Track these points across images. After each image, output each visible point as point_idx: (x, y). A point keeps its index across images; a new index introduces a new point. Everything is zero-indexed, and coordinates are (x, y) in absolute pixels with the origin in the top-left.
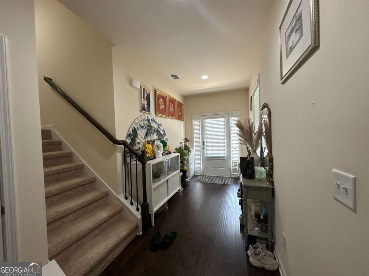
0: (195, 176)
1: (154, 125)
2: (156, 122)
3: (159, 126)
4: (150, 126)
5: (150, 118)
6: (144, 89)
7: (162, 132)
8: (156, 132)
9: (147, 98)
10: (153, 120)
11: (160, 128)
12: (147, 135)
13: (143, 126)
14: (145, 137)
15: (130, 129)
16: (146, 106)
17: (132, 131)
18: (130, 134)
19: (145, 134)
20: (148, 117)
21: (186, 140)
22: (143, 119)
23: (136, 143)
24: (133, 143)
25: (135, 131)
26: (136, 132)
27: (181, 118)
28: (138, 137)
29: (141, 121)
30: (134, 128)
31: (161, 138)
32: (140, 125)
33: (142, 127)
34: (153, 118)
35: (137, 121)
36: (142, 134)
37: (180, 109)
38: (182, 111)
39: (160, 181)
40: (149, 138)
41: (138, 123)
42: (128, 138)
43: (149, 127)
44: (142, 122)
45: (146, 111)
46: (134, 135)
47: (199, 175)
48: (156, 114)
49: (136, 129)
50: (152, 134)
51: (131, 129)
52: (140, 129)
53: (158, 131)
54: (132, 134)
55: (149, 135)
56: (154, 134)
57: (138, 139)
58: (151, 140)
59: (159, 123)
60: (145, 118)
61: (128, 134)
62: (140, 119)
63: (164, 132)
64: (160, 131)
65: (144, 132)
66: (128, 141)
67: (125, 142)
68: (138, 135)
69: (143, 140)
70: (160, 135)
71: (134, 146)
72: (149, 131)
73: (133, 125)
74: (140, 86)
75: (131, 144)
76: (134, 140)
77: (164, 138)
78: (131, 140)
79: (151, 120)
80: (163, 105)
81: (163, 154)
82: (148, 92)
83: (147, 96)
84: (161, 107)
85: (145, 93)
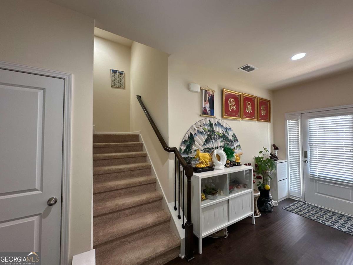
0: (289, 200)
1: (218, 130)
2: (222, 126)
3: (227, 130)
4: (213, 131)
5: (213, 121)
6: (206, 91)
7: (231, 138)
8: (221, 138)
9: (209, 101)
10: (219, 124)
11: (228, 133)
12: (207, 141)
13: (203, 131)
14: (204, 144)
15: (185, 135)
16: (208, 109)
17: (188, 137)
18: (185, 140)
19: (204, 140)
20: (210, 121)
21: (275, 147)
22: (204, 124)
23: (192, 151)
24: (188, 150)
25: (191, 138)
26: (193, 138)
27: (266, 118)
28: (195, 144)
29: (201, 126)
30: (191, 134)
31: (228, 144)
32: (198, 131)
33: (202, 133)
34: (218, 122)
35: (195, 127)
36: (200, 141)
37: (264, 107)
38: (267, 109)
39: (216, 199)
40: (210, 144)
41: (196, 128)
42: (183, 145)
43: (210, 132)
44: (202, 128)
45: (208, 115)
46: (190, 141)
47: (296, 201)
48: (222, 116)
49: (193, 135)
50: (215, 140)
51: (187, 136)
52: (198, 135)
53: (224, 137)
54: (188, 140)
55: (210, 142)
56: (218, 140)
57: (195, 146)
58: (213, 147)
59: (227, 127)
60: (206, 123)
61: (183, 141)
62: (199, 123)
63: (236, 137)
64: (227, 137)
65: (204, 138)
66: (183, 148)
67: (174, 150)
68: (195, 141)
69: (202, 147)
70: (228, 141)
71: (189, 154)
72: (211, 137)
73: (190, 131)
74: (200, 88)
75: (186, 152)
76: (190, 147)
77: (233, 145)
78: (187, 146)
79: (215, 124)
80: (234, 105)
81: (227, 165)
82: (211, 93)
83: (209, 98)
84: (230, 108)
85: (208, 95)
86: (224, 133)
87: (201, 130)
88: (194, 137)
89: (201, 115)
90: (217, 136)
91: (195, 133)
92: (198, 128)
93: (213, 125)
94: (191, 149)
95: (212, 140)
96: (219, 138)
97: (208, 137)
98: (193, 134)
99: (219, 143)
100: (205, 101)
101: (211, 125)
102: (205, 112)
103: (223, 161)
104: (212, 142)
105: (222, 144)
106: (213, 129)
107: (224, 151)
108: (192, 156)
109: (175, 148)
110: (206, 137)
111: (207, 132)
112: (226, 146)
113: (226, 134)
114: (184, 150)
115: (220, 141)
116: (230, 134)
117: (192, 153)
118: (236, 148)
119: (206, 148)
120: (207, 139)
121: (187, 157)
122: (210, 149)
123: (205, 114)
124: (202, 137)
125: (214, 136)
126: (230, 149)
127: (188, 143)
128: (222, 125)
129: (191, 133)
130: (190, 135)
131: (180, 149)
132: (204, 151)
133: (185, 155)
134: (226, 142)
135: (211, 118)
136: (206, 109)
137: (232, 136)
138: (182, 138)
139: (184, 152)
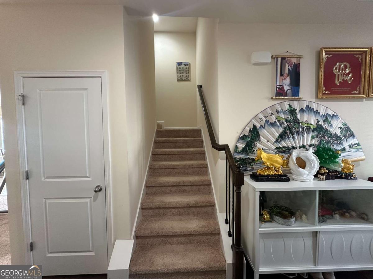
1: (308, 119)
2: (317, 112)
4: (296, 121)
5: (296, 105)
6: (283, 58)
8: (313, 131)
9: (290, 73)
10: (309, 109)
11: (329, 123)
12: (282, 136)
14: (277, 140)
15: (245, 127)
17: (248, 131)
18: (244, 135)
19: (277, 135)
22: (277, 111)
23: (255, 150)
25: (255, 131)
26: (258, 133)
29: (272, 114)
30: (255, 127)
31: (328, 142)
32: (267, 121)
33: (273, 125)
34: (307, 106)
35: (261, 116)
36: (270, 137)
40: (288, 142)
41: (263, 118)
42: (242, 141)
43: (290, 122)
44: (273, 117)
45: (286, 96)
46: (252, 137)
48: (317, 97)
49: (258, 128)
50: (299, 135)
51: (248, 129)
52: (266, 127)
53: (320, 130)
54: (249, 135)
55: (289, 138)
56: (306, 135)
57: (260, 143)
58: (295, 146)
59: (327, 114)
60: (282, 109)
61: (241, 136)
62: (269, 111)
63: (348, 130)
64: (327, 130)
65: (276, 132)
66: (240, 145)
67: (225, 148)
68: (261, 137)
69: (273, 145)
70: (329, 137)
71: (250, 154)
72: (290, 131)
73: (253, 122)
74: (272, 57)
75: (244, 151)
76: (251, 144)
77: (342, 144)
78: (246, 144)
79: (302, 110)
81: (319, 175)
82: (294, 61)
83: (290, 69)
84: (338, 80)
85: (287, 65)
86: (321, 123)
87: (273, 119)
88: (259, 130)
89: (272, 98)
90: (303, 128)
91: (261, 126)
92: (266, 117)
93: (297, 112)
94: (253, 148)
95: (292, 134)
96: (308, 132)
97: (284, 131)
98: (258, 126)
99: (308, 139)
100: (282, 75)
101: (292, 112)
102: (280, 93)
103: (311, 169)
104: (294, 138)
105: (315, 142)
106: (296, 117)
107: (316, 153)
108: (254, 158)
109: (227, 146)
110: (281, 130)
111: (283, 123)
112: (324, 144)
113: (325, 126)
114: (242, 148)
115: (310, 136)
116: (334, 126)
117: (254, 154)
118: (347, 148)
119: (281, 146)
120: (283, 132)
121: (246, 159)
122: (288, 148)
123: (280, 96)
124: (273, 130)
125: (298, 128)
126: (330, 149)
127: (249, 139)
128: (317, 110)
129: (254, 125)
130: (252, 127)
131: (237, 147)
132: (276, 151)
133: (244, 156)
134: (324, 138)
135: (293, 100)
136: (283, 87)
137: (341, 128)
138: (240, 131)
139: (241, 151)
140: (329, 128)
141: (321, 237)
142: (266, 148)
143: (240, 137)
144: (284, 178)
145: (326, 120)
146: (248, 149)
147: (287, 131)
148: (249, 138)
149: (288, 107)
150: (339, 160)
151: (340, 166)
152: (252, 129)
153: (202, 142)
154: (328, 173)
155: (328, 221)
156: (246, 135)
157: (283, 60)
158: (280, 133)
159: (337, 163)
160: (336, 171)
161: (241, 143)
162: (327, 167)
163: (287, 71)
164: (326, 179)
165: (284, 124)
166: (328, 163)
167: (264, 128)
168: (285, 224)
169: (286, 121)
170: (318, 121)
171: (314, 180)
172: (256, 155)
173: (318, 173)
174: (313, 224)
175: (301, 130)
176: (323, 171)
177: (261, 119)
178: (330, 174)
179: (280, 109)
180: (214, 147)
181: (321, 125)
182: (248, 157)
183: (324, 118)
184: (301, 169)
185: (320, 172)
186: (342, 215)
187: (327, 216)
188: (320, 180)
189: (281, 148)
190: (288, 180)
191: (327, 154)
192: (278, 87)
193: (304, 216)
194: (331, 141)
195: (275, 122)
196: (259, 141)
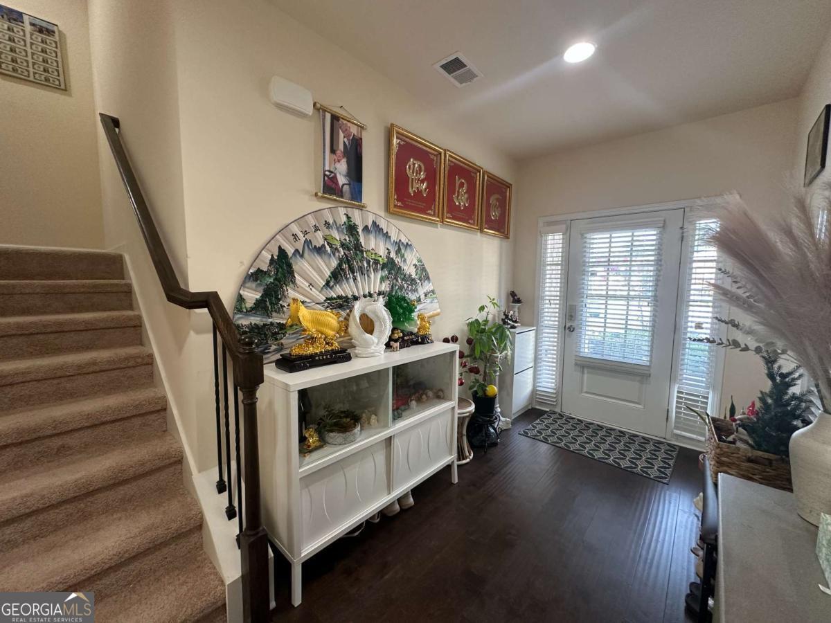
0: (533, 412)
1: (376, 246)
2: (387, 236)
3: (399, 249)
4: (358, 247)
5: (362, 220)
6: (335, 118)
7: (409, 269)
8: (382, 269)
12: (337, 276)
14: (328, 284)
15: (259, 254)
20: (348, 218)
21: (514, 298)
22: (327, 223)
23: (285, 304)
25: (282, 263)
26: (290, 266)
27: (500, 226)
28: (294, 282)
29: (317, 229)
30: (282, 252)
33: (319, 250)
34: (374, 223)
35: (295, 229)
36: (314, 275)
39: (353, 442)
40: (345, 285)
41: (301, 235)
42: (252, 284)
43: (349, 250)
44: (320, 234)
45: (342, 196)
46: (277, 274)
47: (547, 412)
48: (387, 209)
49: (290, 254)
50: (362, 273)
51: (267, 256)
52: (306, 254)
53: (391, 267)
54: (268, 271)
56: (372, 276)
57: (294, 290)
58: (357, 295)
59: (400, 240)
60: (335, 221)
61: (251, 271)
62: (312, 221)
63: (424, 270)
65: (327, 266)
66: (249, 294)
67: (209, 301)
68: (296, 275)
69: (320, 292)
70: (402, 280)
71: (274, 314)
72: (349, 266)
73: (278, 240)
74: (315, 105)
75: (260, 306)
76: (276, 292)
77: (416, 290)
78: (264, 290)
79: (366, 228)
80: (422, 181)
81: (392, 343)
82: (354, 130)
83: (347, 143)
84: (412, 188)
85: (341, 135)
86: (393, 255)
87: (318, 240)
88: (291, 261)
89: (316, 195)
90: (368, 262)
91: (297, 251)
92: (305, 233)
93: (360, 230)
94: (280, 300)
95: (353, 273)
96: (376, 270)
97: (340, 265)
98: (290, 251)
99: (376, 282)
100: (333, 151)
101: (351, 229)
102: (330, 187)
103: (382, 332)
104: (355, 279)
105: (385, 287)
106: (358, 240)
107: (388, 305)
108: (283, 322)
109: (215, 295)
110: (334, 263)
111: (336, 249)
112: (396, 292)
113: (398, 260)
114: (254, 302)
115: (379, 277)
116: (408, 261)
117: (284, 313)
118: (422, 297)
119: (335, 296)
120: (337, 268)
121: (265, 325)
122: (346, 299)
123: (331, 194)
124: (319, 261)
125: (361, 261)
126: (404, 299)
127: (271, 280)
128: (387, 232)
129: (280, 247)
130: (276, 253)
131: (241, 299)
132: (326, 304)
133: (259, 319)
134: (397, 281)
135: (354, 207)
136: (335, 178)
137: (415, 266)
138: (247, 263)
139: (252, 309)
140: (402, 265)
141: (397, 442)
142: (308, 300)
143: (248, 274)
144: (340, 356)
145: (398, 251)
146: (268, 303)
147: (345, 266)
148: (270, 276)
149: (344, 219)
150: (415, 315)
151: (416, 324)
152: (276, 258)
153: (128, 291)
154: (403, 338)
155: (404, 414)
156: (262, 271)
157: (335, 121)
158: (332, 269)
159: (413, 320)
160: (412, 333)
161: (251, 289)
162: (402, 328)
163: (341, 147)
164: (401, 347)
165: (339, 251)
166: (403, 321)
167: (302, 256)
168: (346, 442)
169: (343, 245)
170: (389, 253)
171: (385, 352)
172: (286, 316)
173: (391, 339)
174: (386, 426)
175: (366, 265)
176: (396, 336)
177: (295, 236)
178: (406, 338)
179: (331, 222)
180: (171, 299)
181: (392, 259)
182: (270, 320)
183: (397, 248)
184: (368, 335)
185: (393, 338)
186: (419, 400)
187: (403, 407)
188: (394, 351)
189: (335, 299)
190: (348, 358)
191: (401, 307)
192: (327, 173)
193: (373, 417)
194: (405, 285)
195: (323, 245)
196: (292, 285)
